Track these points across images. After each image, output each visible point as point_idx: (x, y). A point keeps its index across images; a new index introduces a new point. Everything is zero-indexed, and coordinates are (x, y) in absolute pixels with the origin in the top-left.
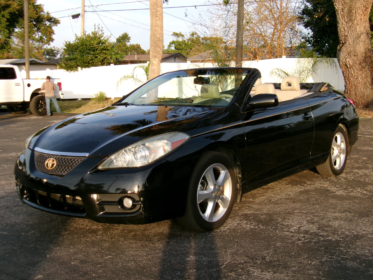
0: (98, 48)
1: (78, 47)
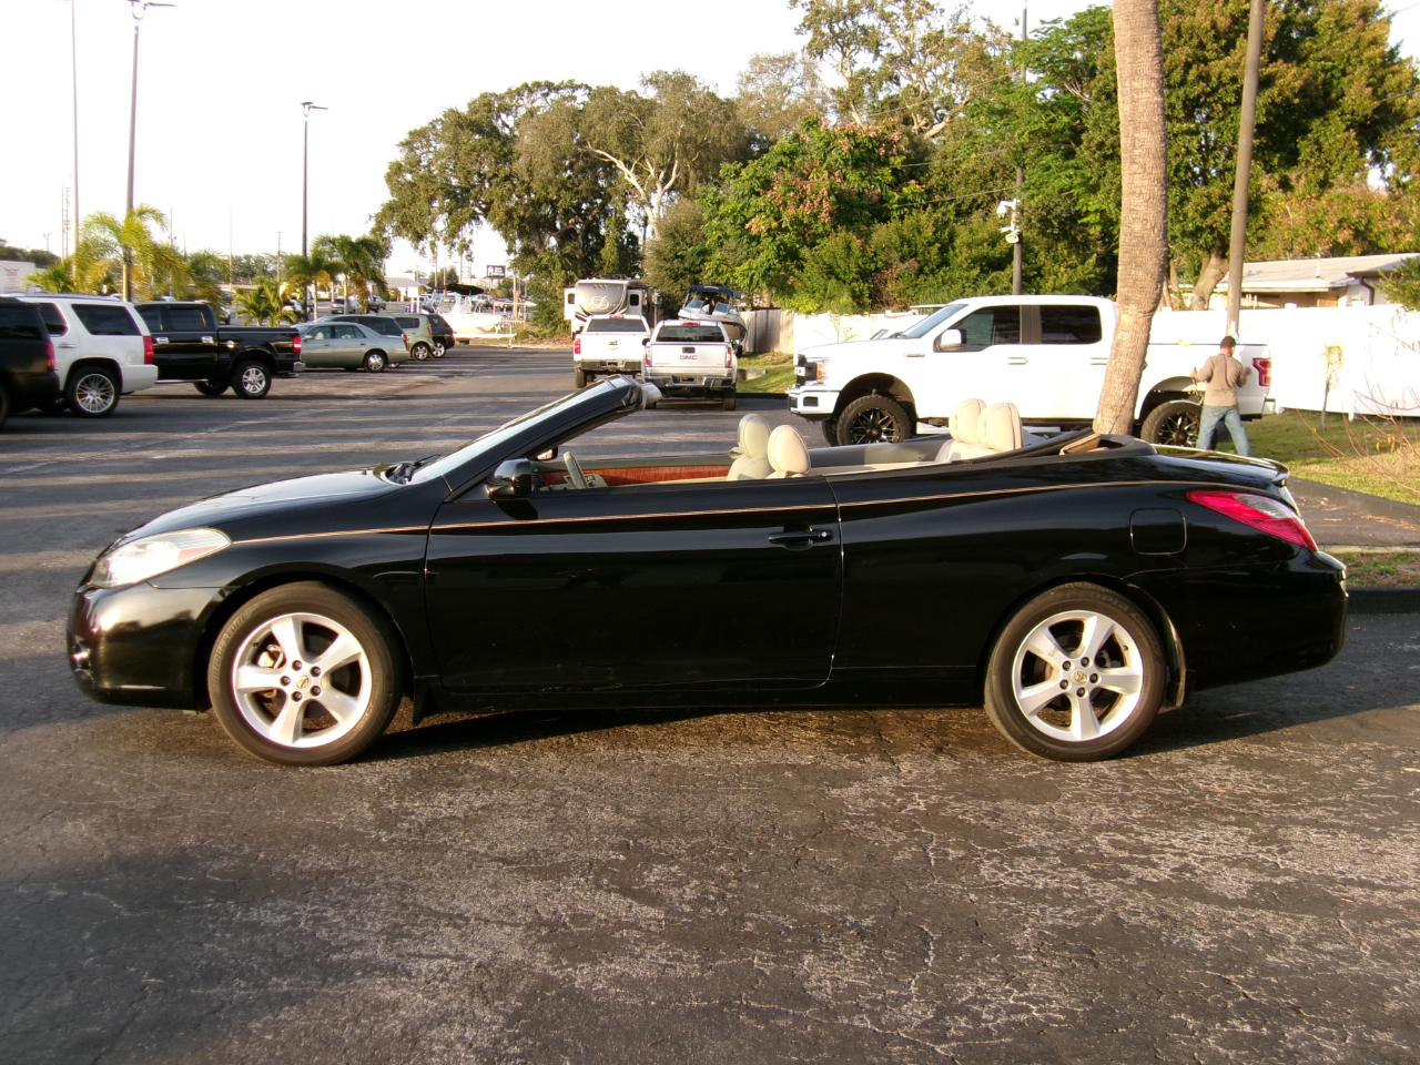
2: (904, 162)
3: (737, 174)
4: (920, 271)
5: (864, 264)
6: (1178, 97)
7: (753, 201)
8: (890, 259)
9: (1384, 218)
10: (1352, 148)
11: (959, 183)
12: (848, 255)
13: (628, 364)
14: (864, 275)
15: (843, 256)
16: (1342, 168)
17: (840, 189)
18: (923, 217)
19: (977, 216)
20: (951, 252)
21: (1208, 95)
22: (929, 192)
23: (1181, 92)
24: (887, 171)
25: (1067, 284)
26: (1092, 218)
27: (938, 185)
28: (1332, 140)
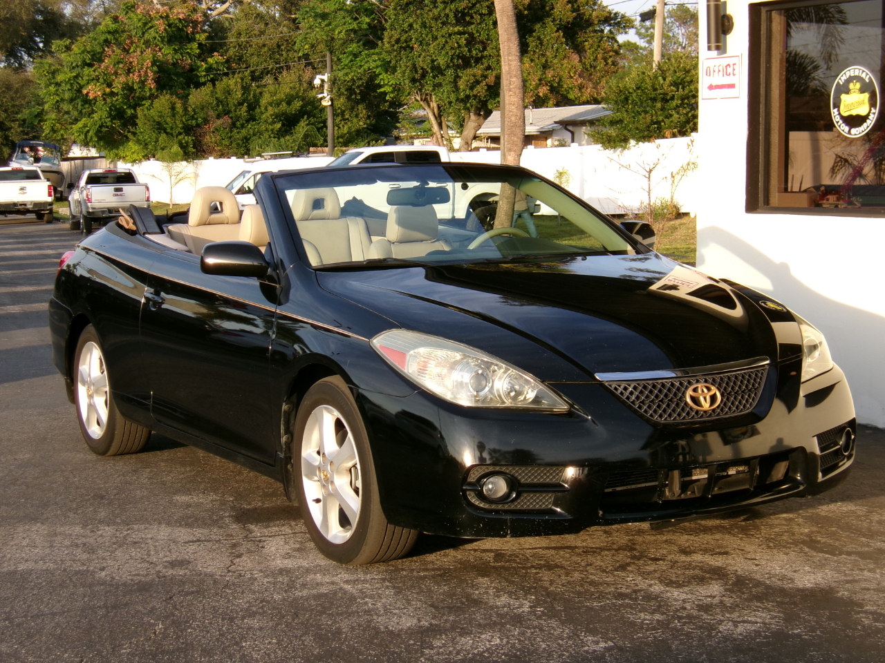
0: (674, 95)
1: (629, 93)
2: (207, 38)
3: (68, 48)
4: (234, 125)
5: (186, 121)
6: (451, 10)
7: (86, 70)
8: (208, 116)
9: (571, 77)
10: (562, 43)
11: (253, 54)
12: (174, 115)
13: (36, 204)
14: (188, 130)
15: (169, 114)
16: (556, 56)
17: (160, 61)
18: (232, 82)
19: (268, 80)
20: (258, 110)
21: (471, 8)
22: (228, 61)
23: (452, 7)
24: (195, 45)
25: (348, 133)
26: (387, 89)
27: (235, 56)
28: (548, 38)
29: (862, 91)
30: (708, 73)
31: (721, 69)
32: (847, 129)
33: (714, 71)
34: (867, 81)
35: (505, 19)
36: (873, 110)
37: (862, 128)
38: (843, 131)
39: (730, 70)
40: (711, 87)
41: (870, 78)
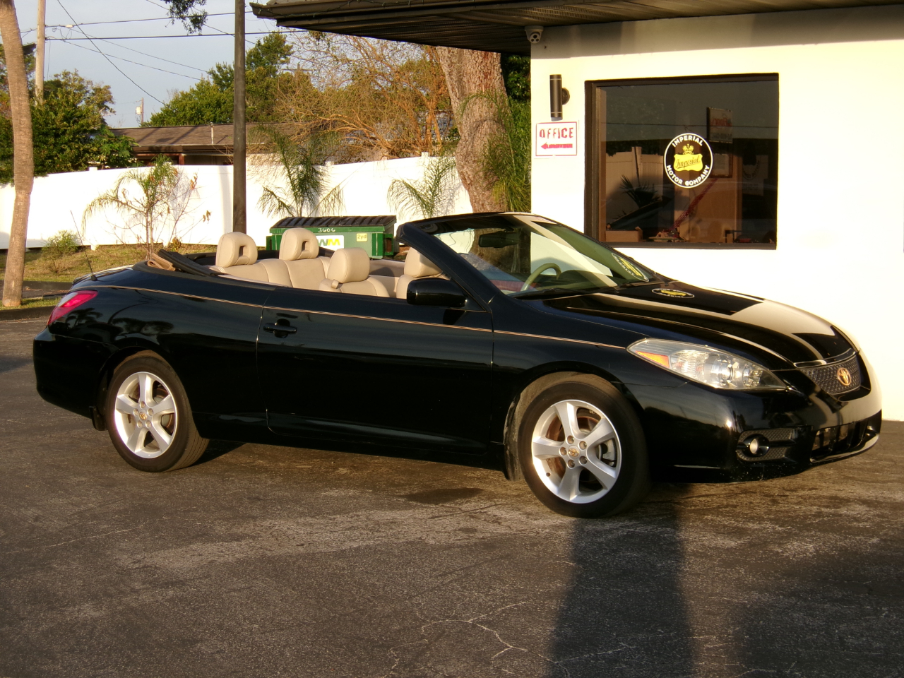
29: (695, 152)
30: (542, 134)
31: (556, 131)
32: (681, 181)
33: (549, 133)
34: (701, 145)
35: (15, 61)
36: (707, 167)
37: (696, 181)
38: (677, 183)
39: (566, 133)
40: (545, 146)
41: (703, 143)
